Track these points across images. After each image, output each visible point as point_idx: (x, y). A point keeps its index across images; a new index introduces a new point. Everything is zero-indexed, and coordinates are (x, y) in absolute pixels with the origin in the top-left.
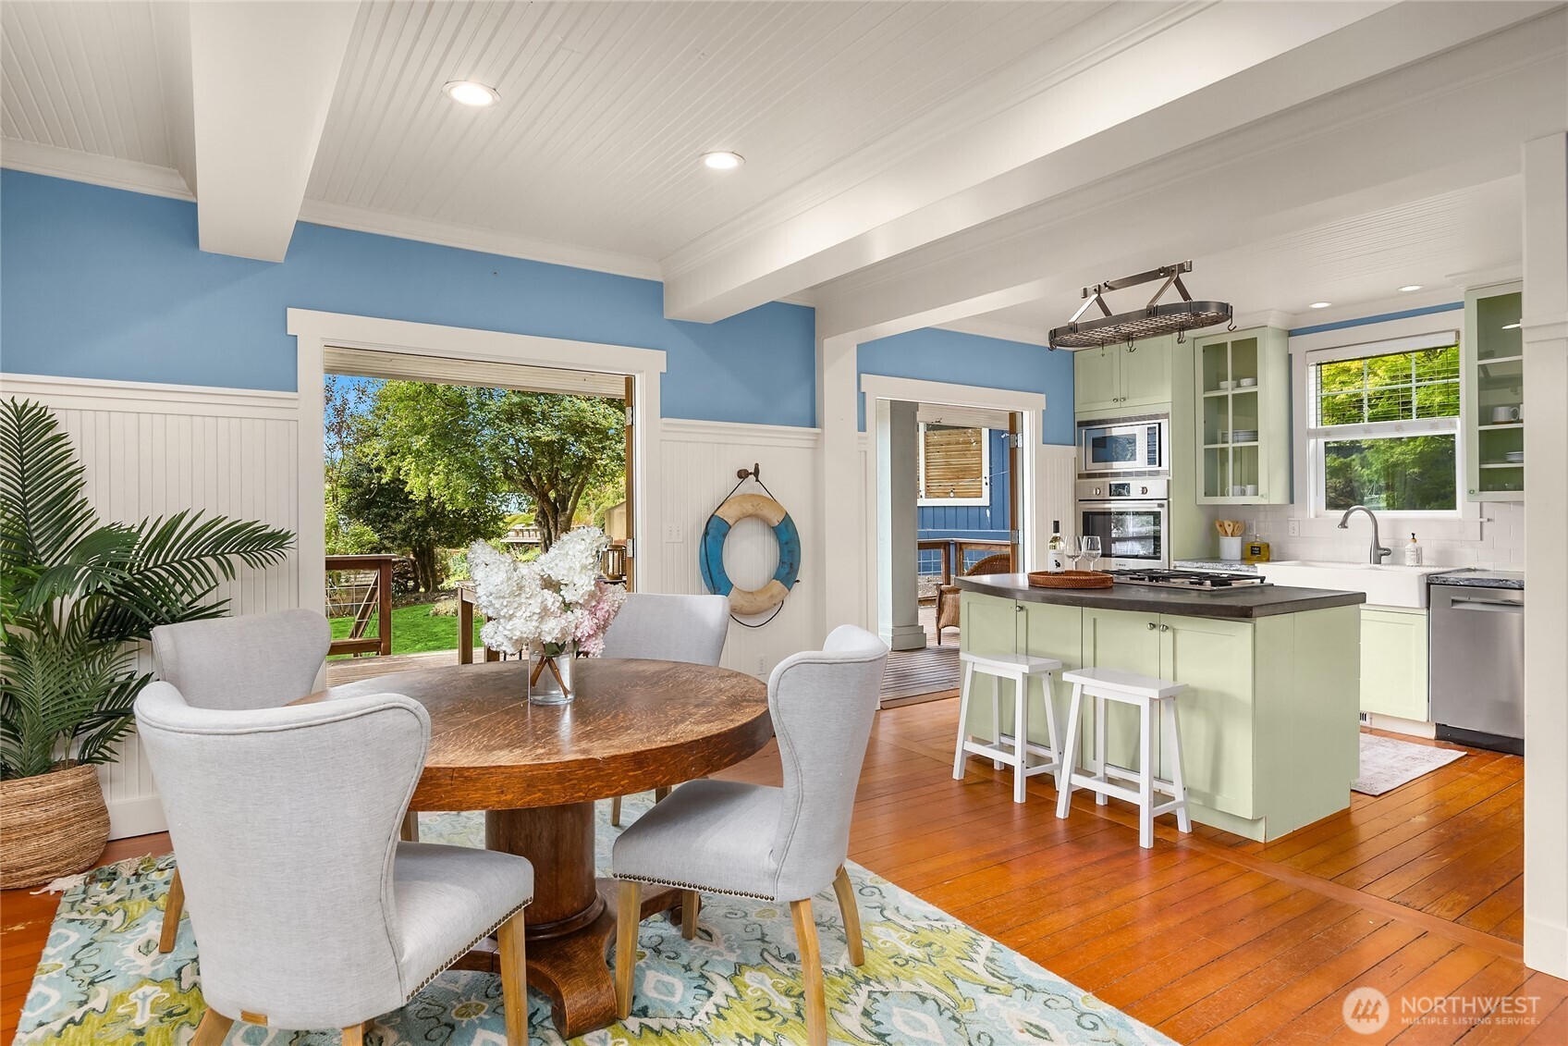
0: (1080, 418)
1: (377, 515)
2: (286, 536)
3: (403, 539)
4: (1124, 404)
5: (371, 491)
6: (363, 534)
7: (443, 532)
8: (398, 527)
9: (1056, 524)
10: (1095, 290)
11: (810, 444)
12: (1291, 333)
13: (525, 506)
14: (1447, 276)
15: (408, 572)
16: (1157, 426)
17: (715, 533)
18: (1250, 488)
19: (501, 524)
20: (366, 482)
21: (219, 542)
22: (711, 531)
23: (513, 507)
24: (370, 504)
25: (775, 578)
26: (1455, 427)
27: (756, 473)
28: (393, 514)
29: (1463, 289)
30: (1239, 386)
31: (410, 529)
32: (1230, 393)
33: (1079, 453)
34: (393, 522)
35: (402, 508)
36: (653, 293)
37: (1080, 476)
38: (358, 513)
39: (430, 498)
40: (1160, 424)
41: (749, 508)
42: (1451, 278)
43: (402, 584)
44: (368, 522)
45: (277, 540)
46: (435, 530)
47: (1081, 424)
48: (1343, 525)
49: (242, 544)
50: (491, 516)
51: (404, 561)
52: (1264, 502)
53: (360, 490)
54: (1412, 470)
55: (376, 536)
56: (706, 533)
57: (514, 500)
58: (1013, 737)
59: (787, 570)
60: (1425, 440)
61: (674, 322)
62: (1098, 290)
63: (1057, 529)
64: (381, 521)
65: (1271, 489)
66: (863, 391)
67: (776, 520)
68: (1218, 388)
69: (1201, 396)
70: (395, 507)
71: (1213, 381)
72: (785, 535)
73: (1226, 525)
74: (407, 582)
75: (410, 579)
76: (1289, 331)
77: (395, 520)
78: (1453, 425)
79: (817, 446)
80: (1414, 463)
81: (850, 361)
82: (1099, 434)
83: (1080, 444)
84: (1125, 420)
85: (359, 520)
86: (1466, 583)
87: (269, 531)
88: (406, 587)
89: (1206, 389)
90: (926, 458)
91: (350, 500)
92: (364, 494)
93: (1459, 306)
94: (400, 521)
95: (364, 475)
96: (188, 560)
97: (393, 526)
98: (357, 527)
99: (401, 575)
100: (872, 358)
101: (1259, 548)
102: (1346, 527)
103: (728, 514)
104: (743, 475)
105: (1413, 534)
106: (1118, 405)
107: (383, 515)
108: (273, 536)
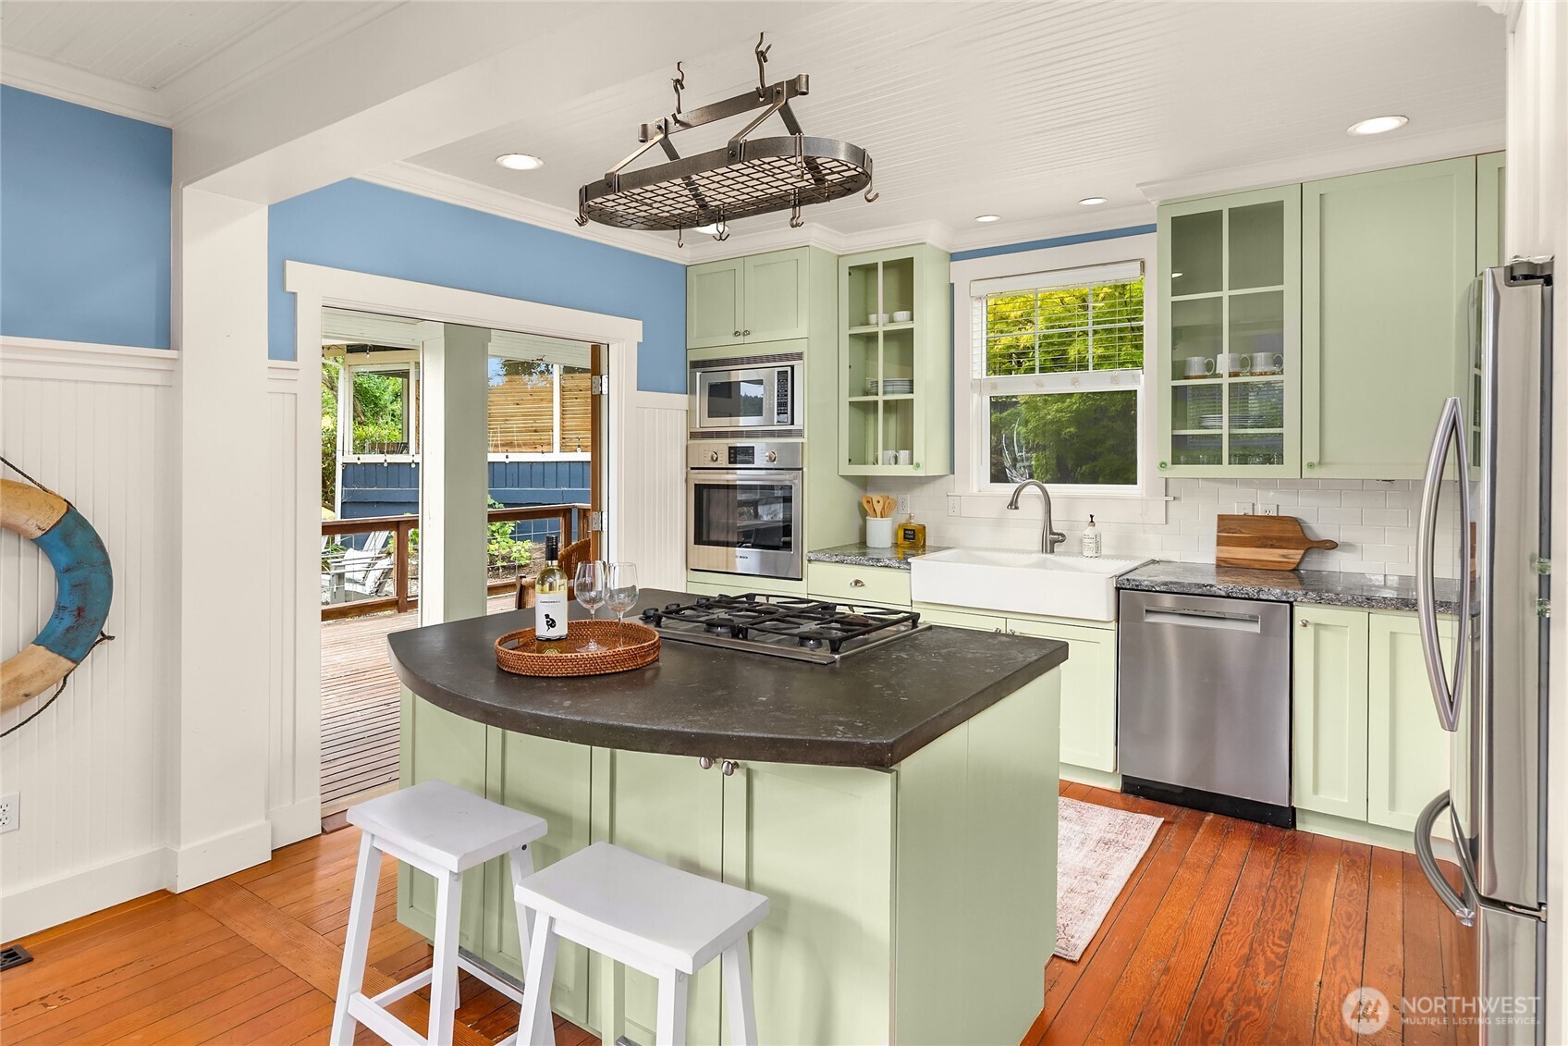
0: (693, 357)
4: (748, 339)
10: (660, 128)
11: (157, 378)
12: (955, 257)
14: (1138, 185)
16: (789, 369)
18: (904, 454)
26: (1139, 382)
29: (1155, 204)
30: (892, 321)
32: (881, 330)
33: (691, 403)
37: (693, 435)
40: (792, 367)
42: (1143, 187)
47: (696, 365)
48: (1013, 505)
52: (920, 473)
54: (1068, 430)
60: (1081, 398)
62: (664, 128)
65: (928, 453)
66: (289, 288)
68: (867, 323)
69: (846, 332)
71: (862, 312)
73: (875, 503)
76: (952, 254)
78: (1137, 381)
79: (172, 384)
80: (1070, 422)
81: (251, 233)
82: (720, 378)
83: (693, 392)
84: (749, 360)
86: (1163, 588)
89: (851, 326)
90: (562, 405)
93: (1151, 229)
101: (914, 531)
102: (1016, 508)
105: (1092, 517)
106: (740, 339)
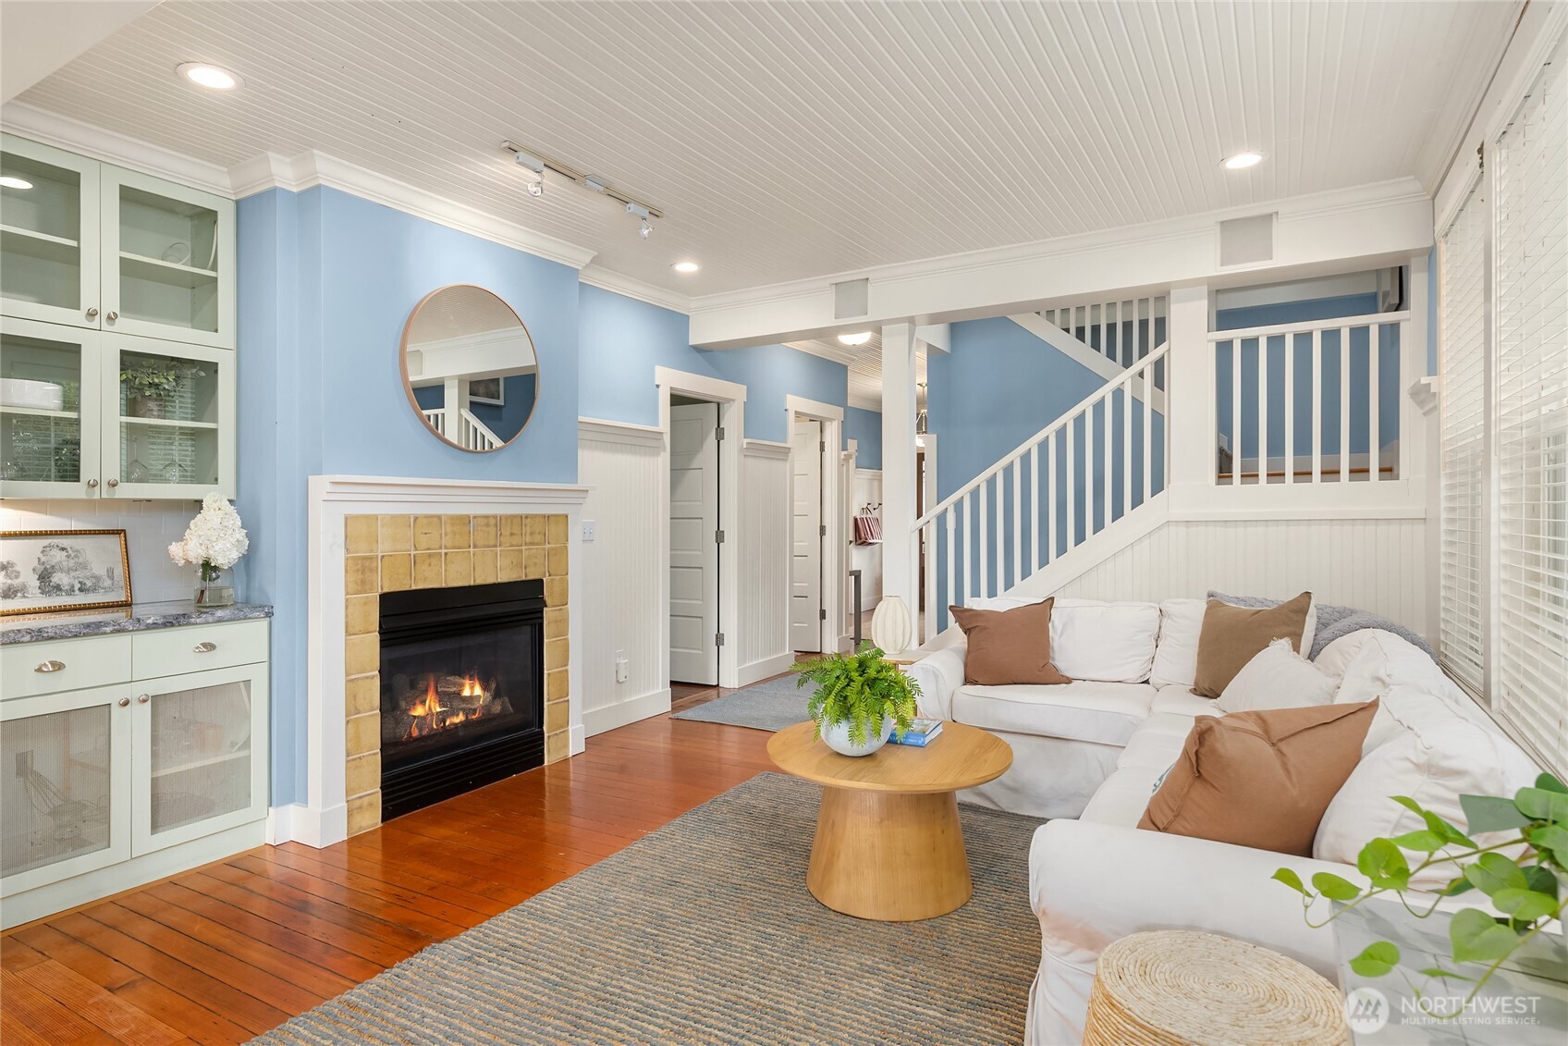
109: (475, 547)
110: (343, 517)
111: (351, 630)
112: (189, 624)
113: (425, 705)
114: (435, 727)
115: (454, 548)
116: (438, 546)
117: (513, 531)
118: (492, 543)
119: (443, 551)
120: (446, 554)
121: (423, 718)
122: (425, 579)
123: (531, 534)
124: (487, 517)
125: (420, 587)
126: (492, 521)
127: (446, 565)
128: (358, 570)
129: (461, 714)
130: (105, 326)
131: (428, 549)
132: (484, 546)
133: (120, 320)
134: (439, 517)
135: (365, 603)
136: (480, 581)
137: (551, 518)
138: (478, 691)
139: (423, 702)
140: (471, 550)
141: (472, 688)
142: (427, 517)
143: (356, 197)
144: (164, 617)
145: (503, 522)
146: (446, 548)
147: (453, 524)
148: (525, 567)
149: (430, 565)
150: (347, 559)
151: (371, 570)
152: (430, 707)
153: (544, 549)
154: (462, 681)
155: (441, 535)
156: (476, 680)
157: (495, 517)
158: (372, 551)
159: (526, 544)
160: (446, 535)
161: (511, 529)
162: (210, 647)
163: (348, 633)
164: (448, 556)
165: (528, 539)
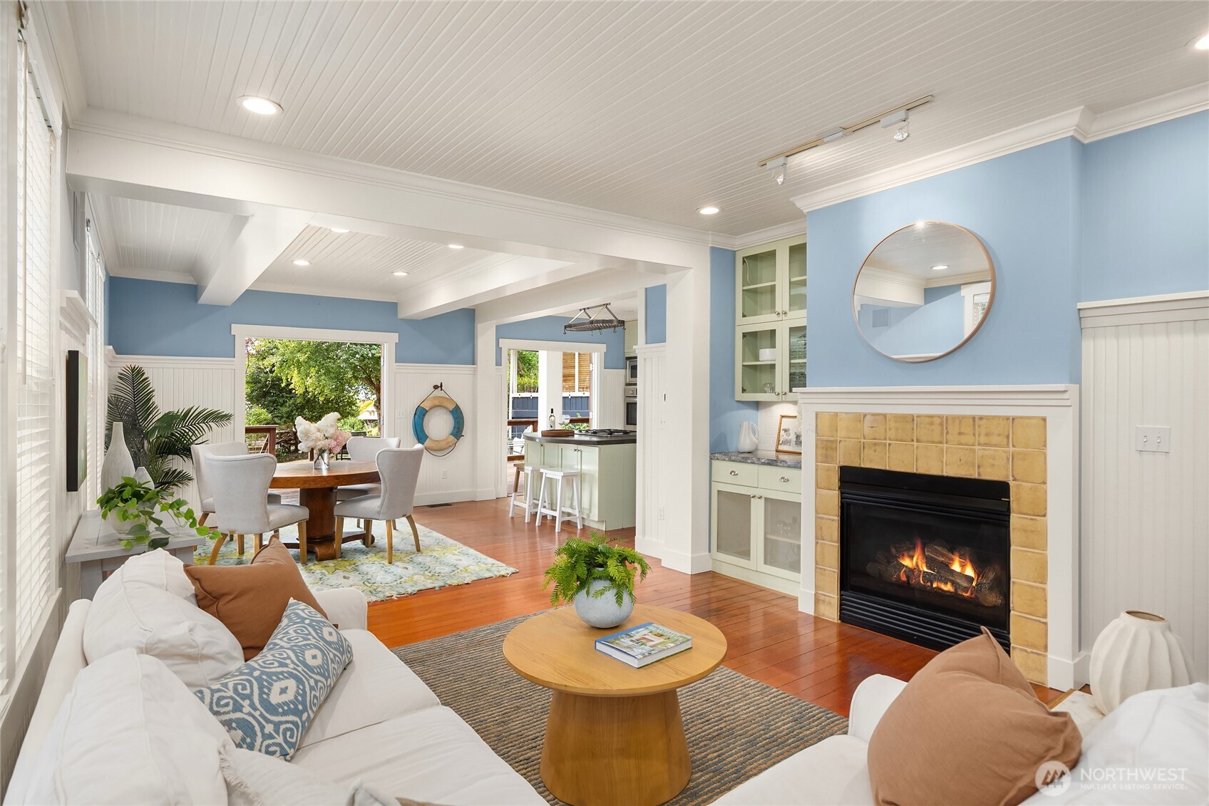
0: (626, 356)
1: (270, 401)
2: (231, 416)
3: (288, 418)
5: (266, 386)
6: (260, 414)
7: (314, 412)
8: (284, 410)
9: (552, 410)
10: (581, 310)
11: (472, 372)
13: (370, 396)
15: (291, 440)
17: (420, 415)
19: (354, 408)
20: (263, 380)
21: (206, 418)
22: (418, 413)
23: (362, 396)
24: (265, 395)
25: (451, 434)
27: (441, 386)
28: (281, 401)
31: (292, 411)
33: (626, 373)
34: (281, 406)
35: (287, 397)
36: (393, 307)
37: (627, 385)
38: (258, 400)
39: (306, 392)
41: (437, 403)
43: (287, 448)
44: (264, 406)
45: (227, 417)
46: (309, 411)
47: (627, 358)
49: (214, 419)
50: (348, 401)
51: (288, 433)
53: (259, 385)
55: (270, 415)
56: (415, 414)
57: (362, 391)
58: (539, 500)
59: (458, 432)
61: (402, 320)
63: (552, 412)
64: (273, 406)
66: (499, 346)
67: (451, 407)
70: (283, 396)
72: (457, 414)
74: (290, 447)
75: (292, 444)
77: (282, 405)
79: (475, 373)
81: (492, 333)
83: (626, 368)
85: (258, 405)
87: (224, 414)
88: (289, 450)
91: (252, 392)
92: (262, 387)
94: (286, 406)
95: (262, 375)
96: (194, 424)
97: (281, 409)
98: (257, 409)
99: (286, 442)
100: (503, 332)
103: (426, 405)
104: (436, 387)
107: (274, 402)
108: (225, 416)
109: (918, 441)
110: (814, 413)
111: (819, 486)
112: (777, 466)
113: (912, 559)
114: (922, 582)
115: (897, 440)
116: (883, 437)
117: (963, 430)
118: (937, 438)
119: (888, 442)
120: (890, 444)
121: (912, 570)
122: (871, 461)
123: (987, 435)
124: (931, 417)
125: (868, 466)
126: (937, 421)
127: (889, 453)
128: (823, 448)
129: (949, 584)
130: (784, 318)
131: (875, 439)
132: (928, 442)
133: (789, 313)
134: (885, 416)
135: (828, 470)
136: (922, 471)
137: (1016, 421)
138: (969, 571)
139: (911, 557)
140: (915, 443)
141: (963, 566)
142: (874, 415)
143: (824, 208)
144: (768, 460)
145: (950, 422)
146: (890, 439)
147: (896, 422)
148: (979, 467)
149: (875, 451)
150: (817, 440)
151: (832, 449)
152: (917, 563)
153: (1008, 452)
154: (953, 557)
155: (886, 430)
156: (968, 560)
157: (940, 417)
158: (832, 436)
159: (979, 444)
160: (890, 429)
161: (960, 429)
162: (785, 480)
163: (817, 486)
164: (891, 446)
165: (983, 439)
